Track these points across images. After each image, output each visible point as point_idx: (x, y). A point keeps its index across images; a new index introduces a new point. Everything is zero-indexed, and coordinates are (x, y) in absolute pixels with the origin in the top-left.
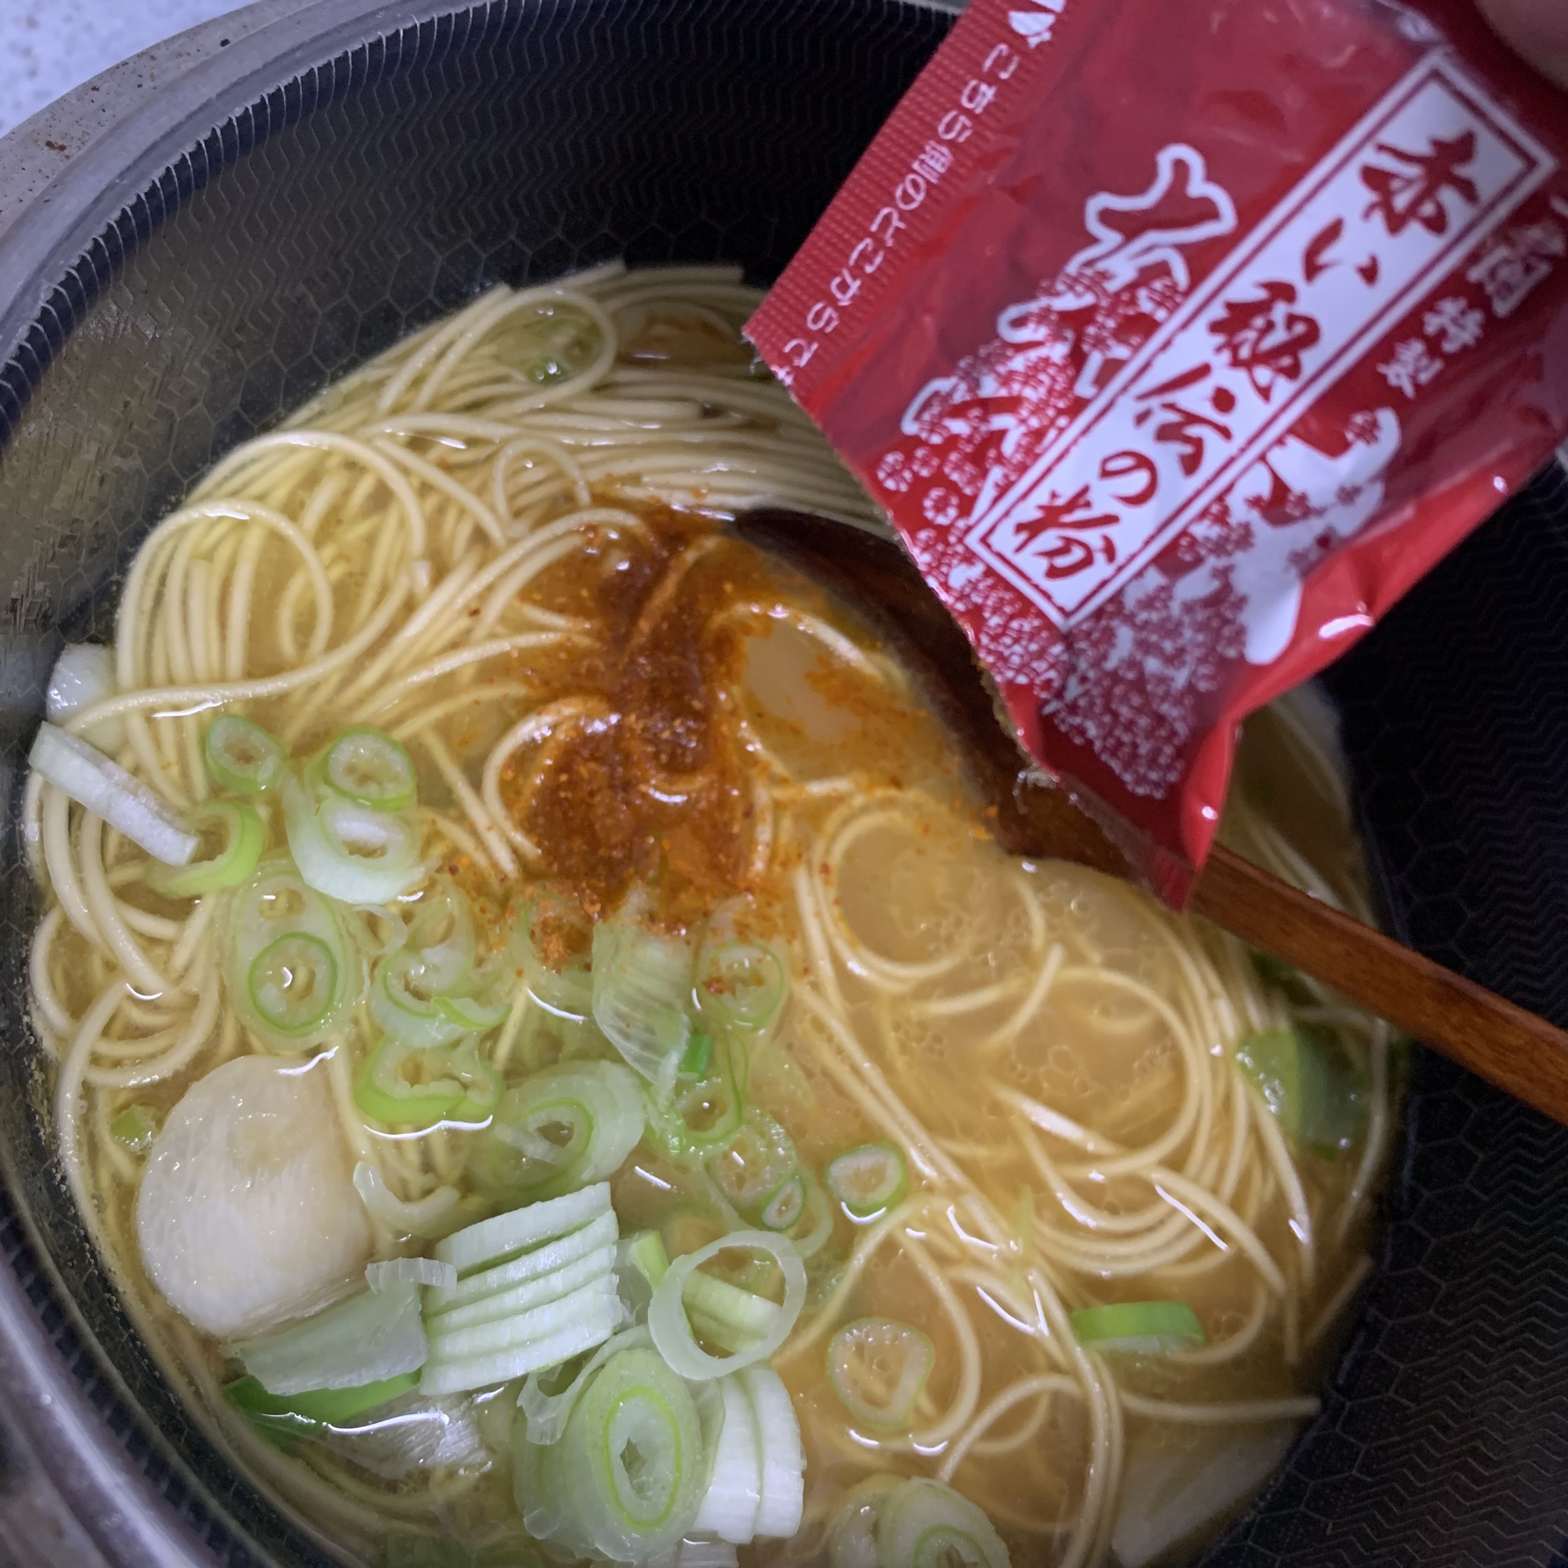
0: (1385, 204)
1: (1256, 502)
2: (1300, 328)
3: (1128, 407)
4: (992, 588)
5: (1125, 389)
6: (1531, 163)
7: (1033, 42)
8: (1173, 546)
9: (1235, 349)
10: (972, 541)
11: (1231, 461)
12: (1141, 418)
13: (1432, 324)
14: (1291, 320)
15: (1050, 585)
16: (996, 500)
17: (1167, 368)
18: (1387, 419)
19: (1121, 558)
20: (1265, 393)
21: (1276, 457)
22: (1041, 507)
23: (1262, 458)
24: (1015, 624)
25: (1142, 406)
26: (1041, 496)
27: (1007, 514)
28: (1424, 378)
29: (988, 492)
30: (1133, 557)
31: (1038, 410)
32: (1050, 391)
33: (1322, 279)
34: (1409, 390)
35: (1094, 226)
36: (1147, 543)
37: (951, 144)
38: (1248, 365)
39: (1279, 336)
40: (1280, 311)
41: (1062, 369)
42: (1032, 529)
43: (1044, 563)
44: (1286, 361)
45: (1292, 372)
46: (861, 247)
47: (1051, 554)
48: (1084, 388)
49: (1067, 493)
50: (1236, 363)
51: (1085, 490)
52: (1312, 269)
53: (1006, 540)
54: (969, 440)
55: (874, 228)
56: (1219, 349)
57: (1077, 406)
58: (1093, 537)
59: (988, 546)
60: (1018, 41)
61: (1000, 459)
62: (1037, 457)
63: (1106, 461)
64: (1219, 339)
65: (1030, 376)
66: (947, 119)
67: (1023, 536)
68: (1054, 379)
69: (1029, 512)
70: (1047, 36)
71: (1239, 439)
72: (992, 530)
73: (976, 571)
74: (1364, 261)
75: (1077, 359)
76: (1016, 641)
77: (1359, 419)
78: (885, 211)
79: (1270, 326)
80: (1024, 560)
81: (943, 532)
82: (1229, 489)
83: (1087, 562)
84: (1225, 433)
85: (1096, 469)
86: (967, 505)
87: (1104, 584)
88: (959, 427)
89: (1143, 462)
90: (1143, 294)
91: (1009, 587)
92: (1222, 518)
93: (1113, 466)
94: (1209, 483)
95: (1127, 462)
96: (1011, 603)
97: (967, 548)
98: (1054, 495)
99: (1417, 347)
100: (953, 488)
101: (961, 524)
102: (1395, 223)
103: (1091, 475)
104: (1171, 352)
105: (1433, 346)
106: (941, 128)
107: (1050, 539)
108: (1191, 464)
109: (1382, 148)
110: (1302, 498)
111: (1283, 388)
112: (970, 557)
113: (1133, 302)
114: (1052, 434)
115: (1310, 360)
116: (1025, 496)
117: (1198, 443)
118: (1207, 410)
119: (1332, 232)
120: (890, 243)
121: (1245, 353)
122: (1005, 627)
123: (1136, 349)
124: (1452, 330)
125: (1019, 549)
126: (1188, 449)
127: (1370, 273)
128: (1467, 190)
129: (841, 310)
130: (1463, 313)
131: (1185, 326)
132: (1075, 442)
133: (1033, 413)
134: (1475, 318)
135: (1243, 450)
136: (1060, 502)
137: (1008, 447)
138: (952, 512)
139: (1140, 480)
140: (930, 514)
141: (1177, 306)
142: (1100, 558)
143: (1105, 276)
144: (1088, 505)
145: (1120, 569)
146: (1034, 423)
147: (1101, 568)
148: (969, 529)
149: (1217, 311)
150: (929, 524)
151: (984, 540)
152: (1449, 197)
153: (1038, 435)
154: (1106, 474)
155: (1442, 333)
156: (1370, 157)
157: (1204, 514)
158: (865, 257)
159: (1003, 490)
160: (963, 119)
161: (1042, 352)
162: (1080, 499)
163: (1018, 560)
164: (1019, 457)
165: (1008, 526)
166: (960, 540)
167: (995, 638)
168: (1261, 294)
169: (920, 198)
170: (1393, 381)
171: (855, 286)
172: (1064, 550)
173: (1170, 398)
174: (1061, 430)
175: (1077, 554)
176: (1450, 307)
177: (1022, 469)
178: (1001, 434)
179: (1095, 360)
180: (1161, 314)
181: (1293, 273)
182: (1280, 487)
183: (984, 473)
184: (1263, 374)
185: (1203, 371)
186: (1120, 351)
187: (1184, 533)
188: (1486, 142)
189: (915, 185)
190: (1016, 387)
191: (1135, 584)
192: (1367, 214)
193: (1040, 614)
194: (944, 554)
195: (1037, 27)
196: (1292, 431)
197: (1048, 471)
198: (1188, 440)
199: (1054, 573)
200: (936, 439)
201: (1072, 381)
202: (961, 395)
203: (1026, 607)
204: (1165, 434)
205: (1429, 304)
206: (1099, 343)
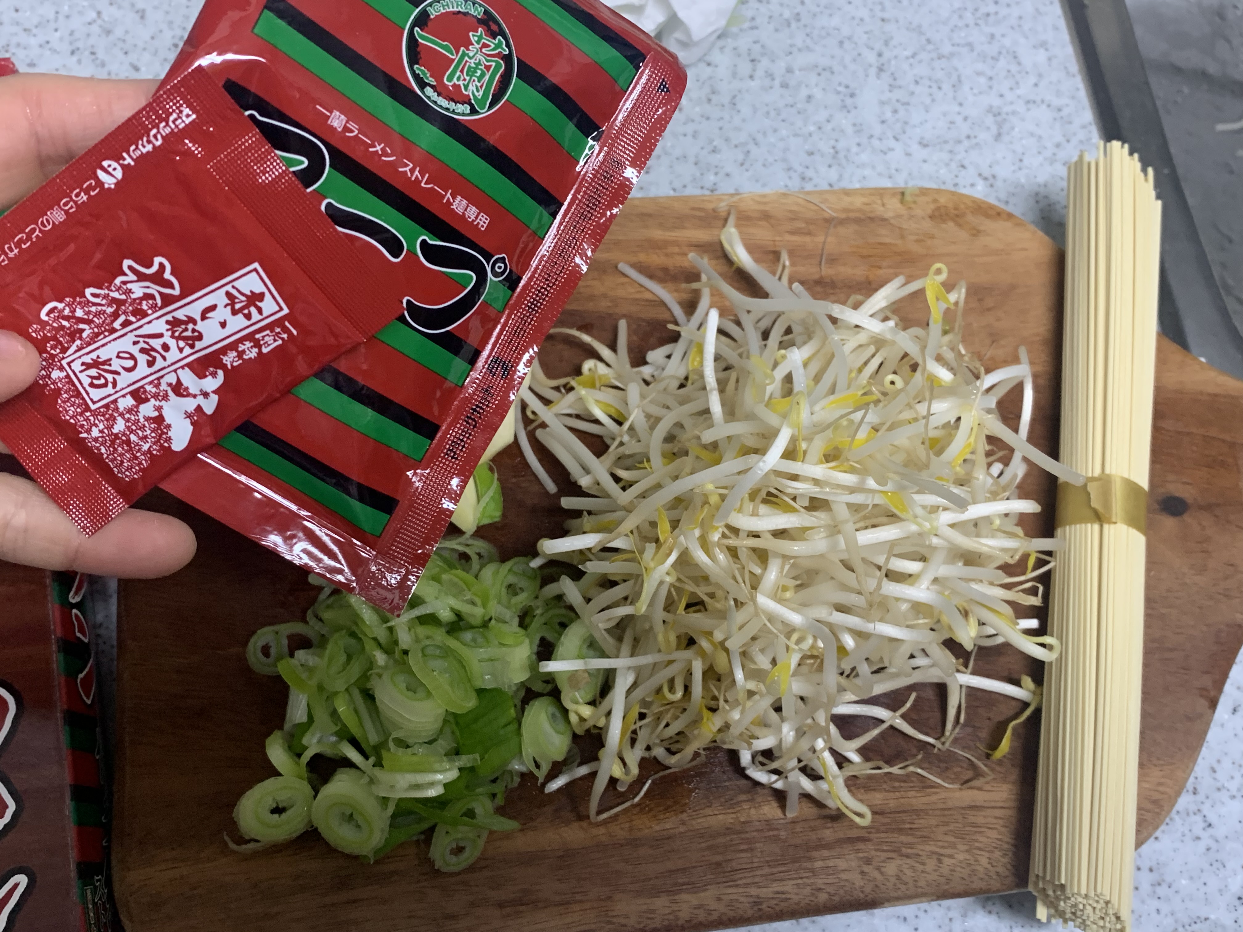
0: (232, 304)
1: (170, 385)
2: (196, 334)
3: (131, 337)
4: (68, 383)
5: (131, 331)
6: (281, 309)
7: (106, 186)
8: (137, 390)
9: (173, 332)
10: (64, 362)
11: (164, 368)
12: (135, 343)
13: (241, 348)
14: (194, 331)
15: (89, 389)
16: (76, 352)
17: (147, 330)
18: (220, 373)
19: (118, 388)
20: (181, 350)
21: (180, 372)
22: (92, 359)
23: (175, 371)
24: (73, 399)
25: (137, 339)
26: (94, 355)
27: (80, 357)
28: (235, 364)
29: (73, 348)
30: (123, 389)
31: (97, 327)
32: (104, 322)
33: (206, 321)
34: (229, 367)
35: (125, 269)
36: (129, 386)
37: (66, 212)
38: (178, 339)
39: (188, 333)
40: (190, 326)
41: (110, 316)
42: (88, 366)
43: (89, 380)
44: (190, 342)
45: (192, 346)
46: (20, 236)
47: (92, 378)
48: (117, 325)
49: (103, 358)
50: (172, 336)
51: (110, 359)
52: (204, 317)
53: (77, 366)
54: (69, 329)
55: (27, 230)
56: (168, 330)
57: (113, 331)
58: (110, 377)
59: (70, 367)
60: (100, 184)
61: (81, 338)
62: (95, 342)
63: (119, 353)
64: (169, 327)
65: (97, 314)
66: (64, 200)
67: (84, 367)
68: (106, 319)
69: (88, 359)
70: (113, 186)
71: (169, 362)
72: (73, 361)
73: (63, 374)
74: (223, 321)
75: (115, 315)
76: (72, 405)
77: (211, 369)
78: (33, 226)
79: (186, 330)
80: (82, 376)
81: (53, 357)
82: (162, 377)
83: (105, 385)
84: (164, 358)
85: (116, 354)
86: (64, 350)
87: (109, 395)
88: (65, 323)
89: (132, 357)
90: (144, 303)
91: (74, 384)
92: (157, 386)
93: (121, 355)
94: (155, 372)
95: (127, 356)
96: (73, 391)
97: (61, 365)
98: (98, 357)
99: (235, 354)
100: (60, 343)
101: (61, 355)
102: (234, 312)
103: (113, 356)
104: (151, 325)
105: (241, 354)
106: (62, 203)
107: (93, 372)
108: (151, 364)
109: (233, 287)
110: (187, 389)
111: (187, 351)
112: (61, 368)
113: (140, 304)
114: (102, 336)
115: (199, 345)
116: (88, 353)
117: (154, 358)
118: (159, 348)
119: (213, 308)
120: (34, 240)
121: (177, 334)
122: (69, 399)
123: (138, 320)
124: (248, 352)
125: (81, 372)
126: (150, 359)
127: (223, 325)
128: (260, 311)
129: (9, 259)
130: (252, 347)
131: (157, 318)
132: (110, 342)
133: (96, 327)
134: (256, 350)
135: (169, 366)
136: (100, 360)
137: (84, 335)
138: (58, 351)
139: (130, 363)
140: (49, 349)
141: (156, 311)
142: (110, 385)
143: (130, 291)
144: (110, 365)
145: (116, 392)
146: (96, 330)
147: (109, 389)
148: (63, 358)
149: (169, 317)
150: (48, 353)
151: (69, 364)
152: (253, 310)
153: (97, 335)
154: (118, 357)
155: (244, 352)
156: (229, 288)
157: (151, 383)
158: (21, 241)
159: (80, 349)
160: (71, 203)
161: (104, 308)
162: (108, 362)
163: (79, 375)
164: (88, 339)
165: (79, 362)
166: (59, 361)
167: (64, 402)
168: (185, 319)
169: (49, 227)
170: (224, 362)
171: (16, 251)
172: (98, 378)
173: (147, 340)
174: (105, 337)
175: (102, 381)
176: (248, 344)
177: (89, 344)
178: (83, 330)
179: (122, 318)
180: (150, 312)
181: (198, 317)
182: (179, 381)
183: (74, 341)
184: (182, 344)
185: (161, 336)
186: (133, 319)
187: (142, 387)
188: (268, 296)
189: (48, 221)
190: (91, 317)
191: (122, 399)
192: (226, 306)
193: (83, 399)
194: (52, 364)
195: (110, 182)
196: (188, 365)
197: (98, 348)
198: (150, 355)
199: (92, 385)
200: (55, 325)
201: (113, 322)
202: (67, 312)
203: (78, 395)
204: (142, 351)
205: (241, 340)
206: (125, 313)
